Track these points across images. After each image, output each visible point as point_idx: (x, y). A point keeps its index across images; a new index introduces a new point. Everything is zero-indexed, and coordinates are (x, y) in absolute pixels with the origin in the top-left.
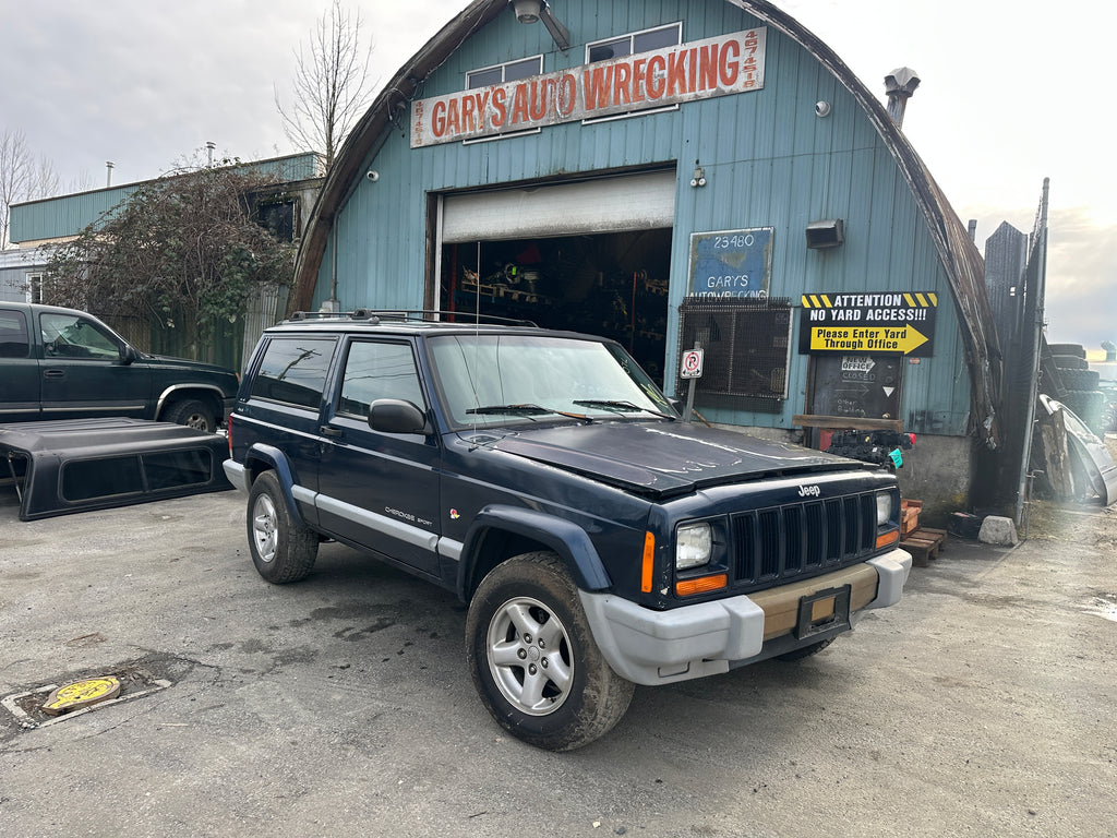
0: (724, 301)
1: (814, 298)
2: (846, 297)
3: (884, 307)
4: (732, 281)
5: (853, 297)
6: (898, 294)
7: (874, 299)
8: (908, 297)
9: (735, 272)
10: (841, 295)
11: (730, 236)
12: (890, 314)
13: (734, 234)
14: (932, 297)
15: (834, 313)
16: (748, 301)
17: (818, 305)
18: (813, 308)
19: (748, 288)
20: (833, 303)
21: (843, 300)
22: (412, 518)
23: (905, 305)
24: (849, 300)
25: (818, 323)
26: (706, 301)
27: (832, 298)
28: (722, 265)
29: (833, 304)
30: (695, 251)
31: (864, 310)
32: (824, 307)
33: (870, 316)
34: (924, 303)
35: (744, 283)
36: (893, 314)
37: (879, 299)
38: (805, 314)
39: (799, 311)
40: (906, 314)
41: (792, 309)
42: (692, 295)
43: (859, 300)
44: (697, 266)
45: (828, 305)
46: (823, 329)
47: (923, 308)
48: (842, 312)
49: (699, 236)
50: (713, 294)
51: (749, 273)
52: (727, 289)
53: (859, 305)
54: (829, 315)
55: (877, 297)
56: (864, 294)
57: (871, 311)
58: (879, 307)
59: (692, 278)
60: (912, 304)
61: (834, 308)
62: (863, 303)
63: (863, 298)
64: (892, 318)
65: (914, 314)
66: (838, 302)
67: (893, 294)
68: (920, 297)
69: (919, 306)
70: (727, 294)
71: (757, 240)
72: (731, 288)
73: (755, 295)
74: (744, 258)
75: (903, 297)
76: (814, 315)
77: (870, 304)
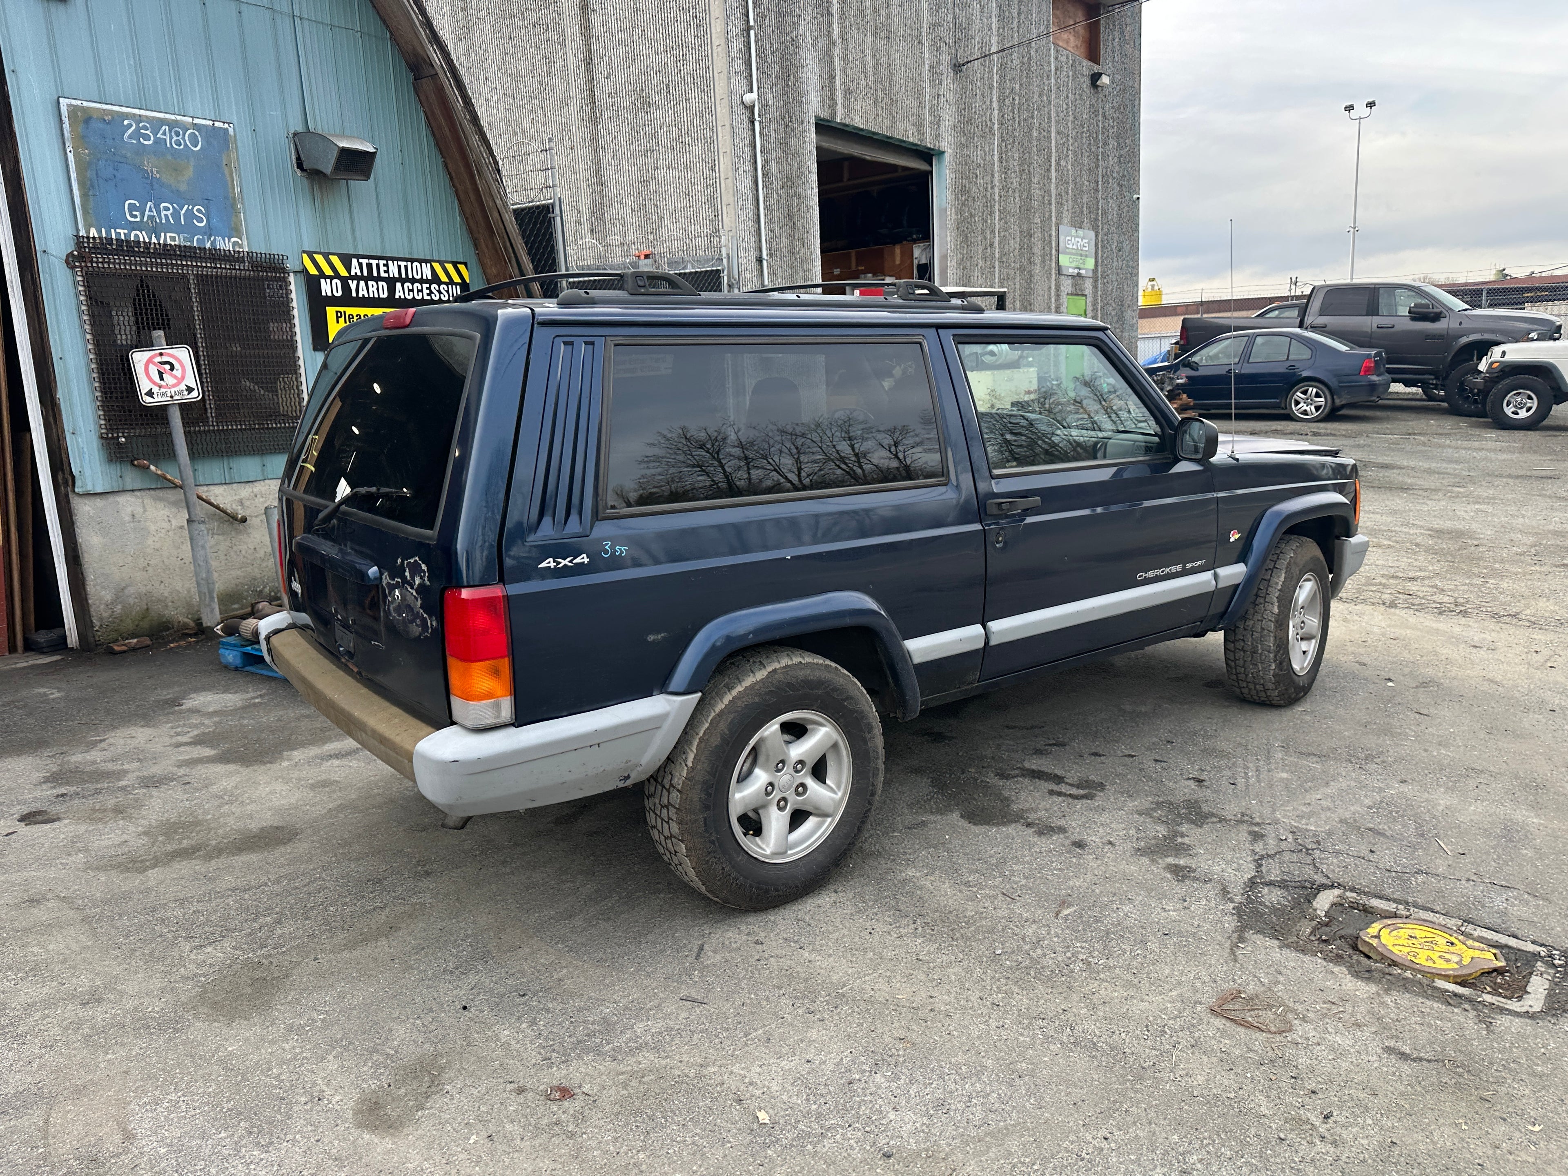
0: (167, 251)
1: (319, 258)
2: (364, 262)
3: (413, 281)
4: (176, 215)
5: (374, 262)
6: (426, 261)
7: (399, 267)
8: (437, 266)
9: (178, 198)
10: (358, 257)
11: (157, 124)
12: (422, 291)
13: (163, 122)
14: (462, 267)
15: (353, 285)
16: (215, 256)
17: (328, 272)
18: (322, 275)
19: (209, 231)
20: (348, 268)
21: (360, 265)
22: (1179, 568)
23: (436, 279)
24: (369, 266)
25: (333, 301)
26: (127, 248)
27: (346, 261)
28: (150, 182)
29: (349, 271)
30: (80, 140)
31: (391, 283)
32: (337, 275)
33: (399, 294)
34: (457, 279)
35: (201, 221)
36: (426, 291)
37: (406, 267)
38: (312, 284)
39: (301, 278)
40: (440, 292)
41: (292, 275)
42: (93, 232)
43: (382, 268)
44: (90, 174)
45: (343, 272)
46: (342, 309)
47: (456, 284)
48: (362, 283)
49: (84, 110)
50: (143, 237)
51: (206, 202)
52: (167, 228)
53: (383, 275)
54: (346, 288)
55: (403, 264)
56: (387, 259)
57: (398, 285)
58: (407, 280)
59: (84, 196)
60: (444, 278)
61: (353, 278)
62: (387, 271)
63: (386, 265)
64: (426, 298)
65: (448, 292)
66: (355, 270)
67: (420, 261)
68: (450, 267)
69: (451, 282)
70: (170, 238)
71: (207, 140)
72: (177, 228)
73: (225, 245)
74: (190, 173)
75: (432, 267)
76: (326, 288)
77: (397, 276)
